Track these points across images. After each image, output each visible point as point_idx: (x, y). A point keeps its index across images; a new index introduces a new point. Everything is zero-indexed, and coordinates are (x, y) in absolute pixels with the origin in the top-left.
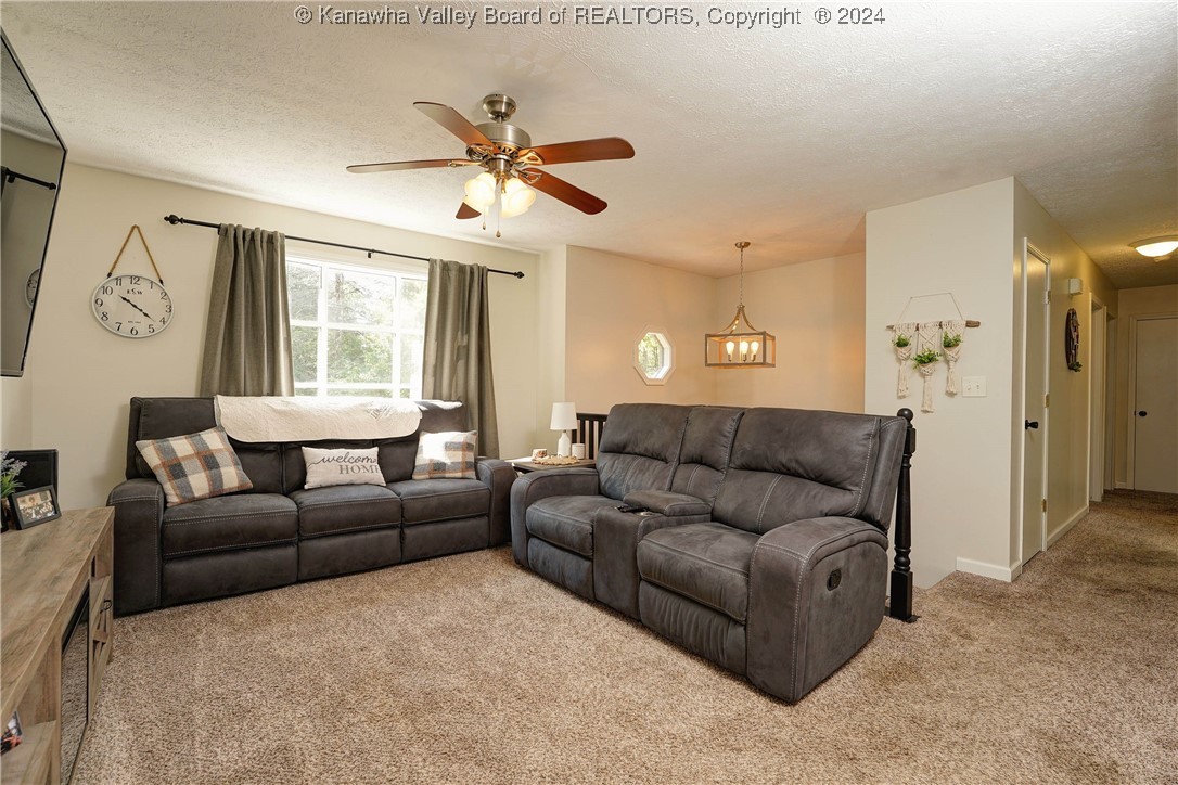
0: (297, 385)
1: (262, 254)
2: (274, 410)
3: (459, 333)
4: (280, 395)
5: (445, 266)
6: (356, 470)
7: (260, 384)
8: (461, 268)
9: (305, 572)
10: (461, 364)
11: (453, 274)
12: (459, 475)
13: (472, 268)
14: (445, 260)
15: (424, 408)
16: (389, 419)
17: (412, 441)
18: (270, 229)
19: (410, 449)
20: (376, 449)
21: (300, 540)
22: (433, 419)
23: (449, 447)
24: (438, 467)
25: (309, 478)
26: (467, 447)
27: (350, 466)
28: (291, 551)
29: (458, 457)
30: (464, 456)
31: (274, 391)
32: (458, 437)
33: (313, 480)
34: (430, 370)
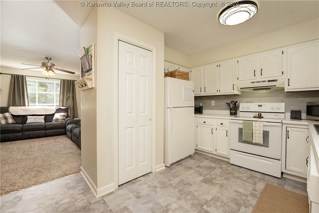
0: (30, 104)
1: (20, 79)
2: (22, 109)
3: (69, 93)
4: (26, 106)
5: (64, 80)
6: (38, 120)
7: (21, 104)
8: (68, 81)
9: (23, 137)
10: (69, 100)
11: (66, 82)
12: (61, 121)
13: (70, 80)
14: (64, 79)
15: (57, 108)
16: (49, 111)
17: (53, 115)
18: (22, 74)
19: (53, 116)
20: (44, 116)
21: (23, 132)
22: (58, 111)
23: (61, 116)
24: (57, 120)
25: (27, 121)
26: (64, 116)
27: (36, 119)
28: (20, 134)
29: (61, 118)
30: (63, 118)
31: (24, 105)
32: (63, 114)
33: (28, 122)
34: (61, 101)
